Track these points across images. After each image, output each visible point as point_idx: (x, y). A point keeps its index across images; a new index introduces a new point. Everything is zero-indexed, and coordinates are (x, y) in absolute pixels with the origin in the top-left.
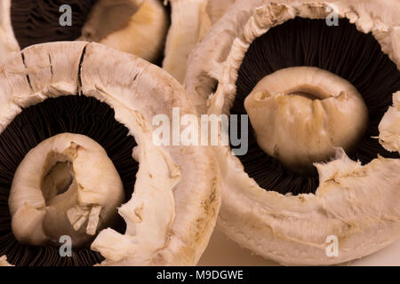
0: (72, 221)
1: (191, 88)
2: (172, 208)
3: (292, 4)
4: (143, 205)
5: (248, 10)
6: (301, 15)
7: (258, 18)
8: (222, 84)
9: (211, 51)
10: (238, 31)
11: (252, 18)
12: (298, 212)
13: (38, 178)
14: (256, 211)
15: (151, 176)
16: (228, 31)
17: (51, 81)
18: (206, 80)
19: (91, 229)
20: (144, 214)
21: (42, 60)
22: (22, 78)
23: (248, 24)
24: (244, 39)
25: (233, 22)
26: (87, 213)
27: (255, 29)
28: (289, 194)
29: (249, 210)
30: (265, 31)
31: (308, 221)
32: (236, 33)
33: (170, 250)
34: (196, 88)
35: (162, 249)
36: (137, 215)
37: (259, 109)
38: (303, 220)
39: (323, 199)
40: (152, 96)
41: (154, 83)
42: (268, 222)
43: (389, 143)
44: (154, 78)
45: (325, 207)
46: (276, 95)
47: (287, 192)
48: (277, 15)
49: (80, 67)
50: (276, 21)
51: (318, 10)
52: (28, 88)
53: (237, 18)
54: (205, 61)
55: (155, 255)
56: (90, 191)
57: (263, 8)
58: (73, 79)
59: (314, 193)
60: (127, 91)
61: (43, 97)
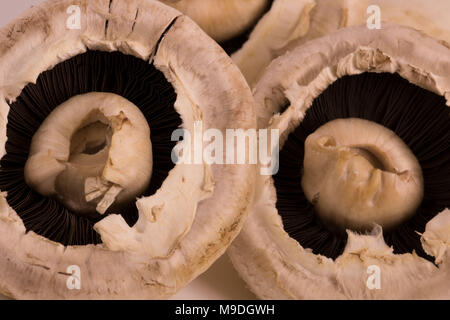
0: (87, 190)
1: (261, 96)
2: (190, 221)
3: (398, 58)
4: (163, 206)
5: (351, 43)
6: (401, 74)
7: (358, 57)
8: (293, 108)
9: (297, 68)
10: (332, 60)
11: (352, 54)
12: (309, 270)
13: (72, 128)
14: (269, 251)
15: (183, 180)
16: (322, 55)
17: (127, 37)
18: (279, 95)
19: (102, 207)
20: (160, 216)
21: (128, 11)
22: (101, 21)
23: (345, 59)
24: (334, 70)
25: (331, 48)
26: (105, 189)
27: (349, 67)
28: (309, 249)
29: (264, 247)
30: (358, 72)
31: (317, 285)
32: (330, 61)
33: (169, 263)
34: (266, 99)
35: (162, 259)
36: (153, 214)
37: (318, 153)
38: (312, 281)
39: (340, 270)
40: (219, 97)
41: (228, 86)
42: (276, 268)
43: (430, 246)
44: (230, 81)
45: (338, 277)
46: (341, 147)
47: (309, 247)
48: (378, 63)
49: (162, 36)
50: (374, 68)
51: (420, 77)
52: (103, 32)
53: (338, 46)
54: (286, 75)
55: (153, 262)
56: (117, 170)
57: (367, 49)
58: (150, 44)
59: (334, 260)
60: (197, 82)
61: (113, 49)
